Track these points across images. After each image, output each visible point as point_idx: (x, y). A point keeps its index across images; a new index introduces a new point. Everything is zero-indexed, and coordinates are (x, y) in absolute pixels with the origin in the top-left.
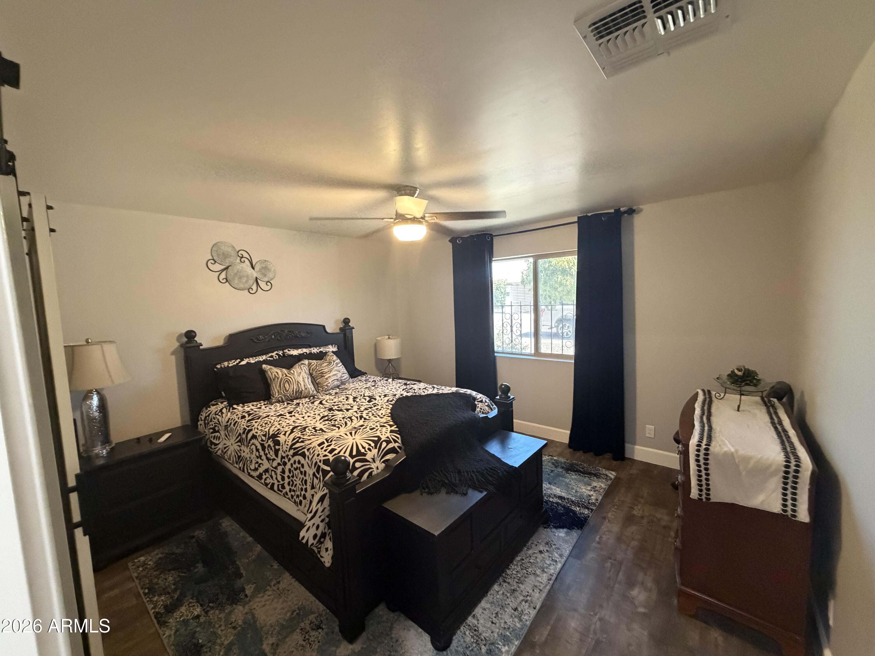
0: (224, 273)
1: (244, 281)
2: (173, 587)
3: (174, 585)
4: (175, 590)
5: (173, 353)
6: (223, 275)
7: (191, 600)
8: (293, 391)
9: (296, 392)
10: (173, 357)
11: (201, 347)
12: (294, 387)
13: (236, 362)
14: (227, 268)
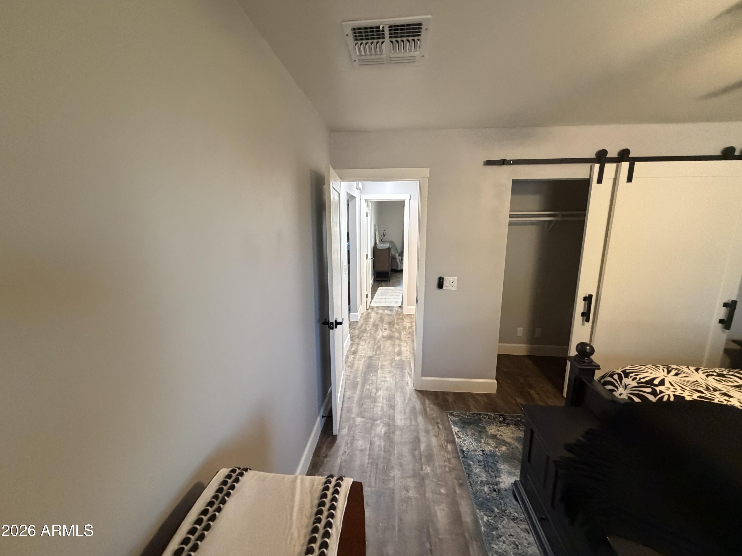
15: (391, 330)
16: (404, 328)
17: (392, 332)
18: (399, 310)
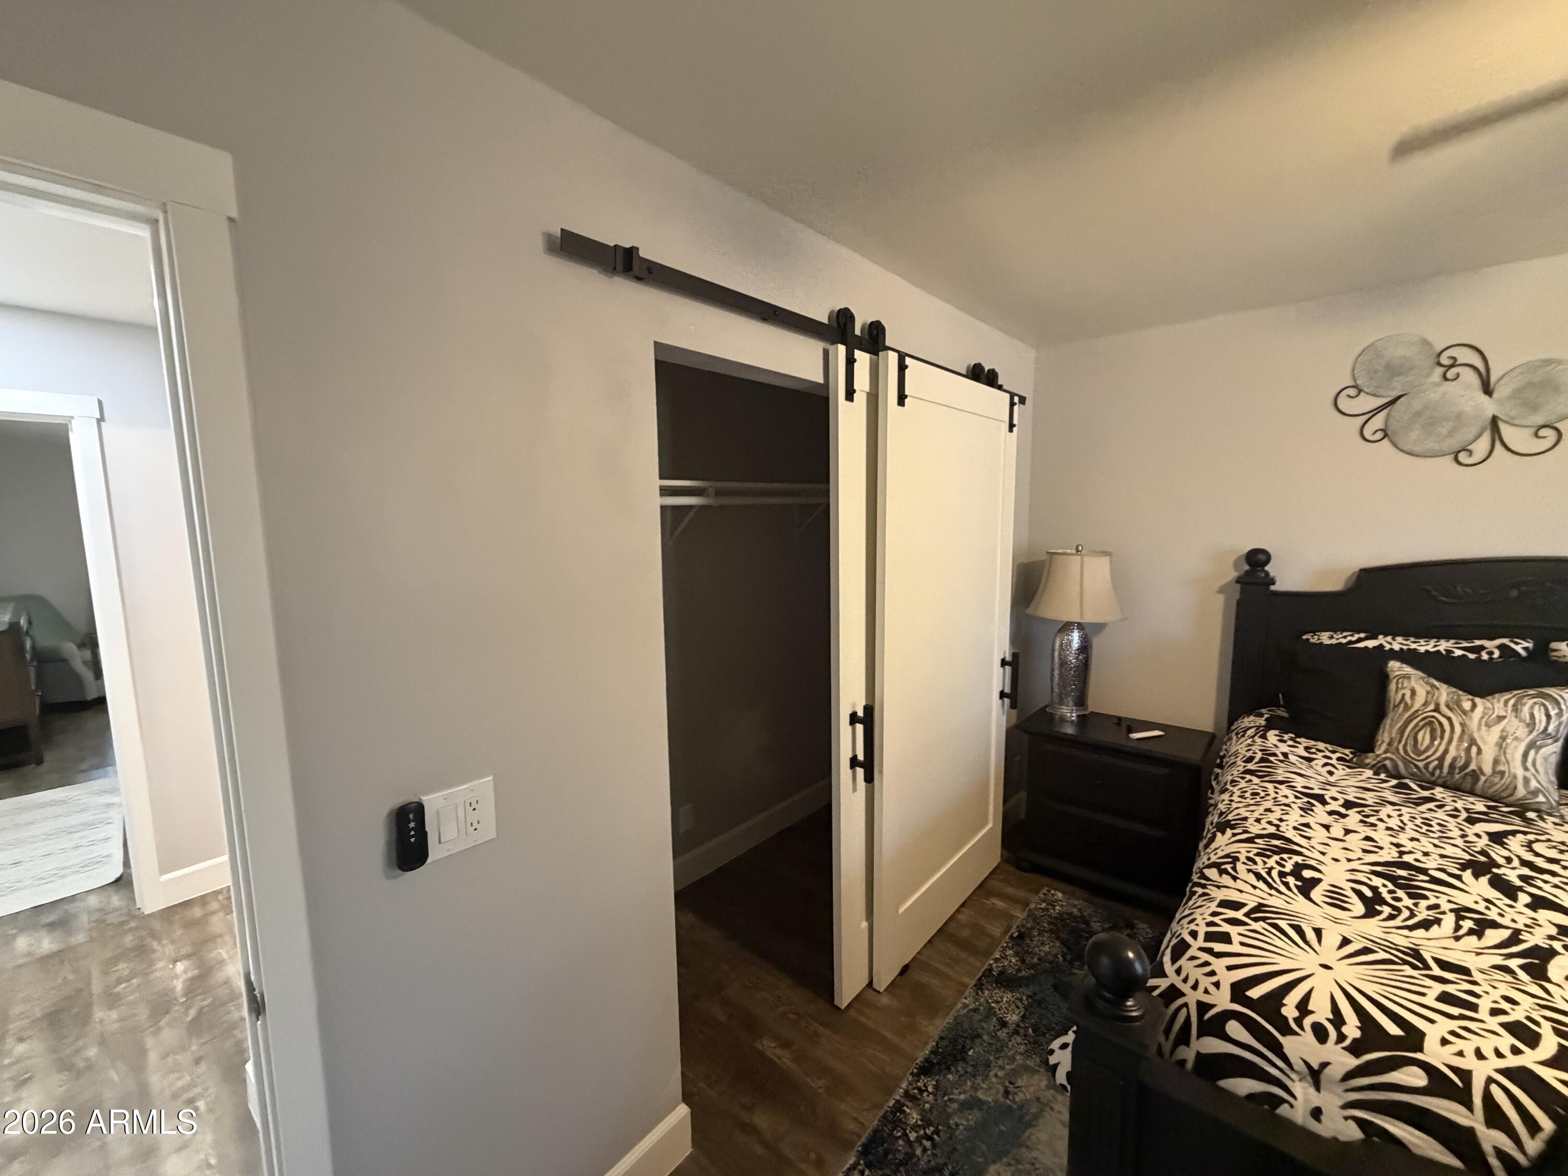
0: (1382, 415)
1: (1444, 431)
2: (1035, 960)
3: (1039, 959)
4: (1033, 966)
5: (1220, 591)
6: (1378, 421)
7: (1024, 998)
8: (1442, 759)
9: (1452, 766)
10: (1221, 597)
11: (1273, 588)
12: (1446, 752)
13: (1349, 638)
14: (1392, 402)
15: (69, 1065)
16: (160, 1007)
17: (78, 1076)
18: (116, 900)
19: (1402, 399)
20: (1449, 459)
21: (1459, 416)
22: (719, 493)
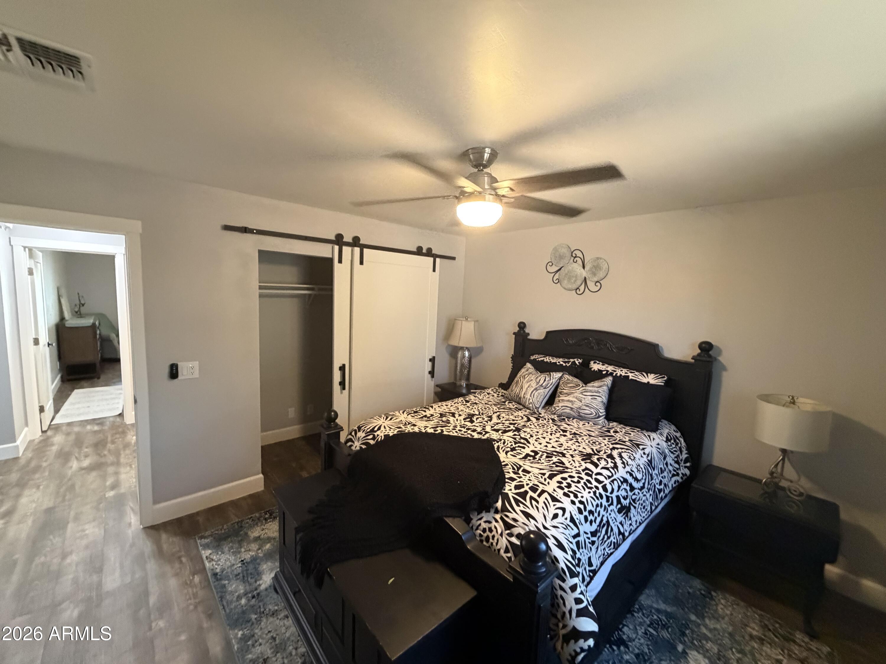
1: (573, 281)
6: (557, 276)
11: (528, 337)
14: (560, 269)
15: (99, 455)
16: (127, 446)
17: (101, 457)
18: (118, 419)
19: (563, 268)
20: (574, 291)
21: (576, 276)
22: (320, 290)
